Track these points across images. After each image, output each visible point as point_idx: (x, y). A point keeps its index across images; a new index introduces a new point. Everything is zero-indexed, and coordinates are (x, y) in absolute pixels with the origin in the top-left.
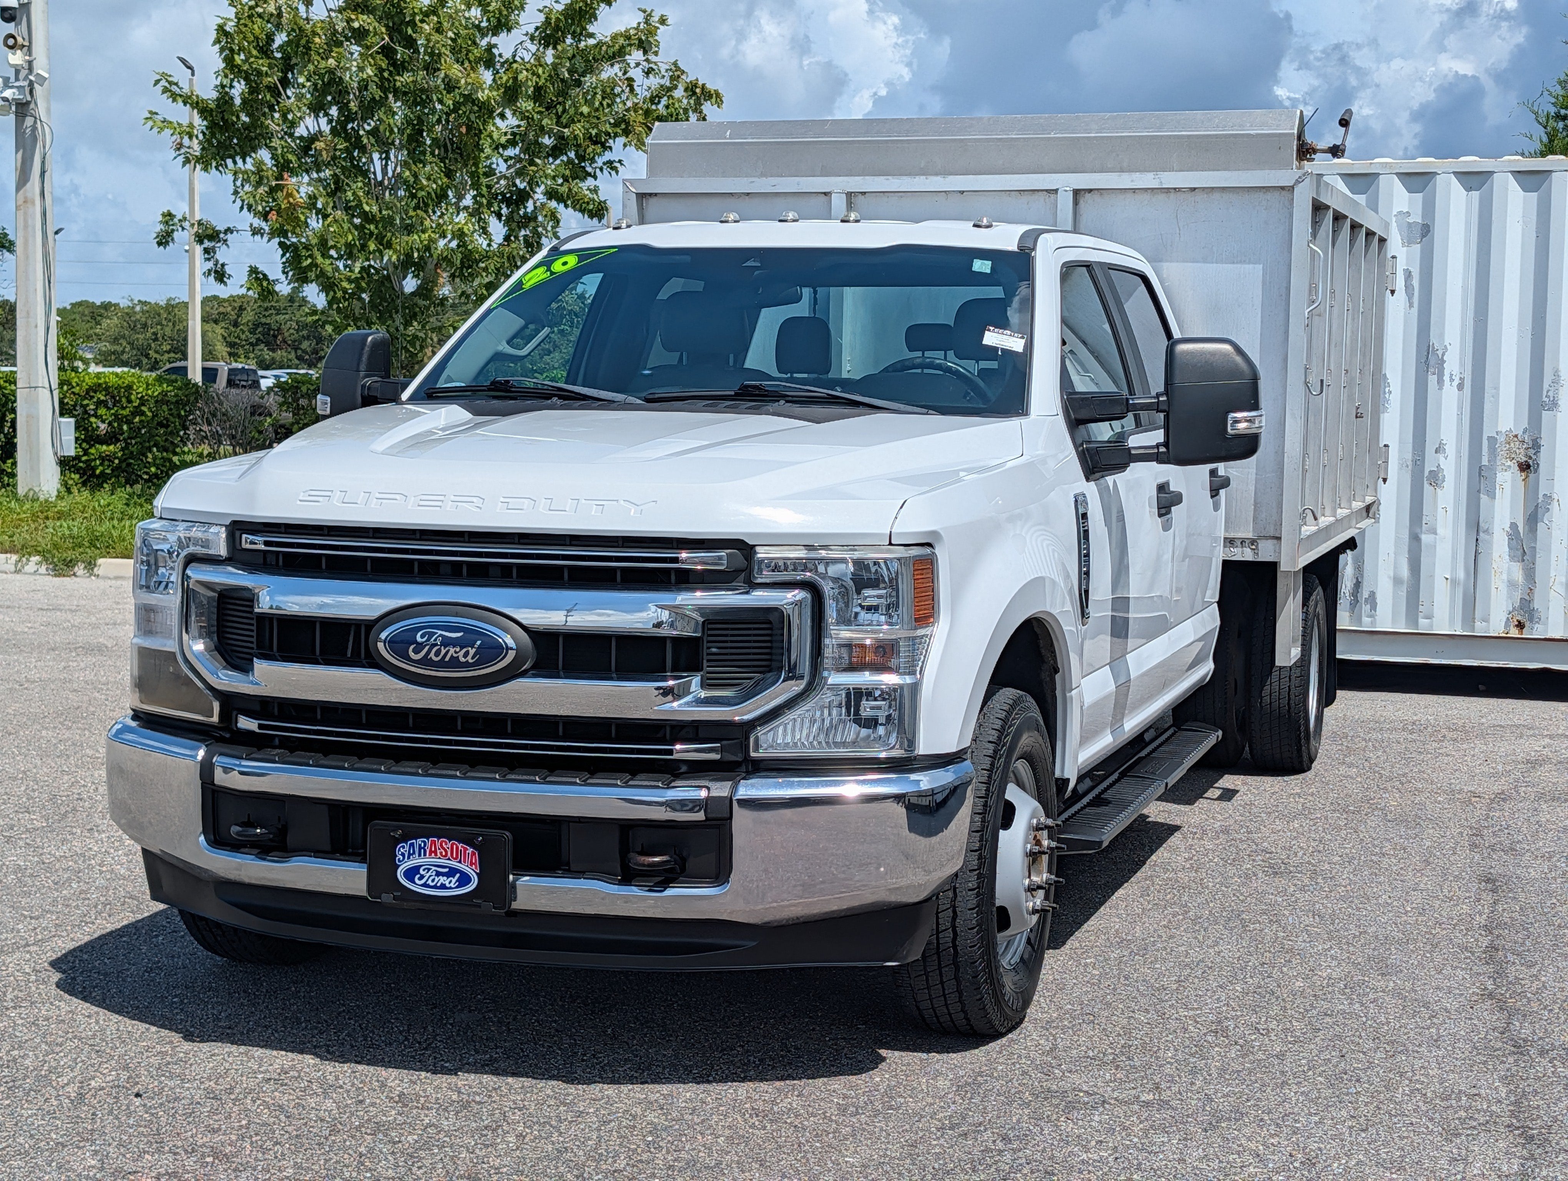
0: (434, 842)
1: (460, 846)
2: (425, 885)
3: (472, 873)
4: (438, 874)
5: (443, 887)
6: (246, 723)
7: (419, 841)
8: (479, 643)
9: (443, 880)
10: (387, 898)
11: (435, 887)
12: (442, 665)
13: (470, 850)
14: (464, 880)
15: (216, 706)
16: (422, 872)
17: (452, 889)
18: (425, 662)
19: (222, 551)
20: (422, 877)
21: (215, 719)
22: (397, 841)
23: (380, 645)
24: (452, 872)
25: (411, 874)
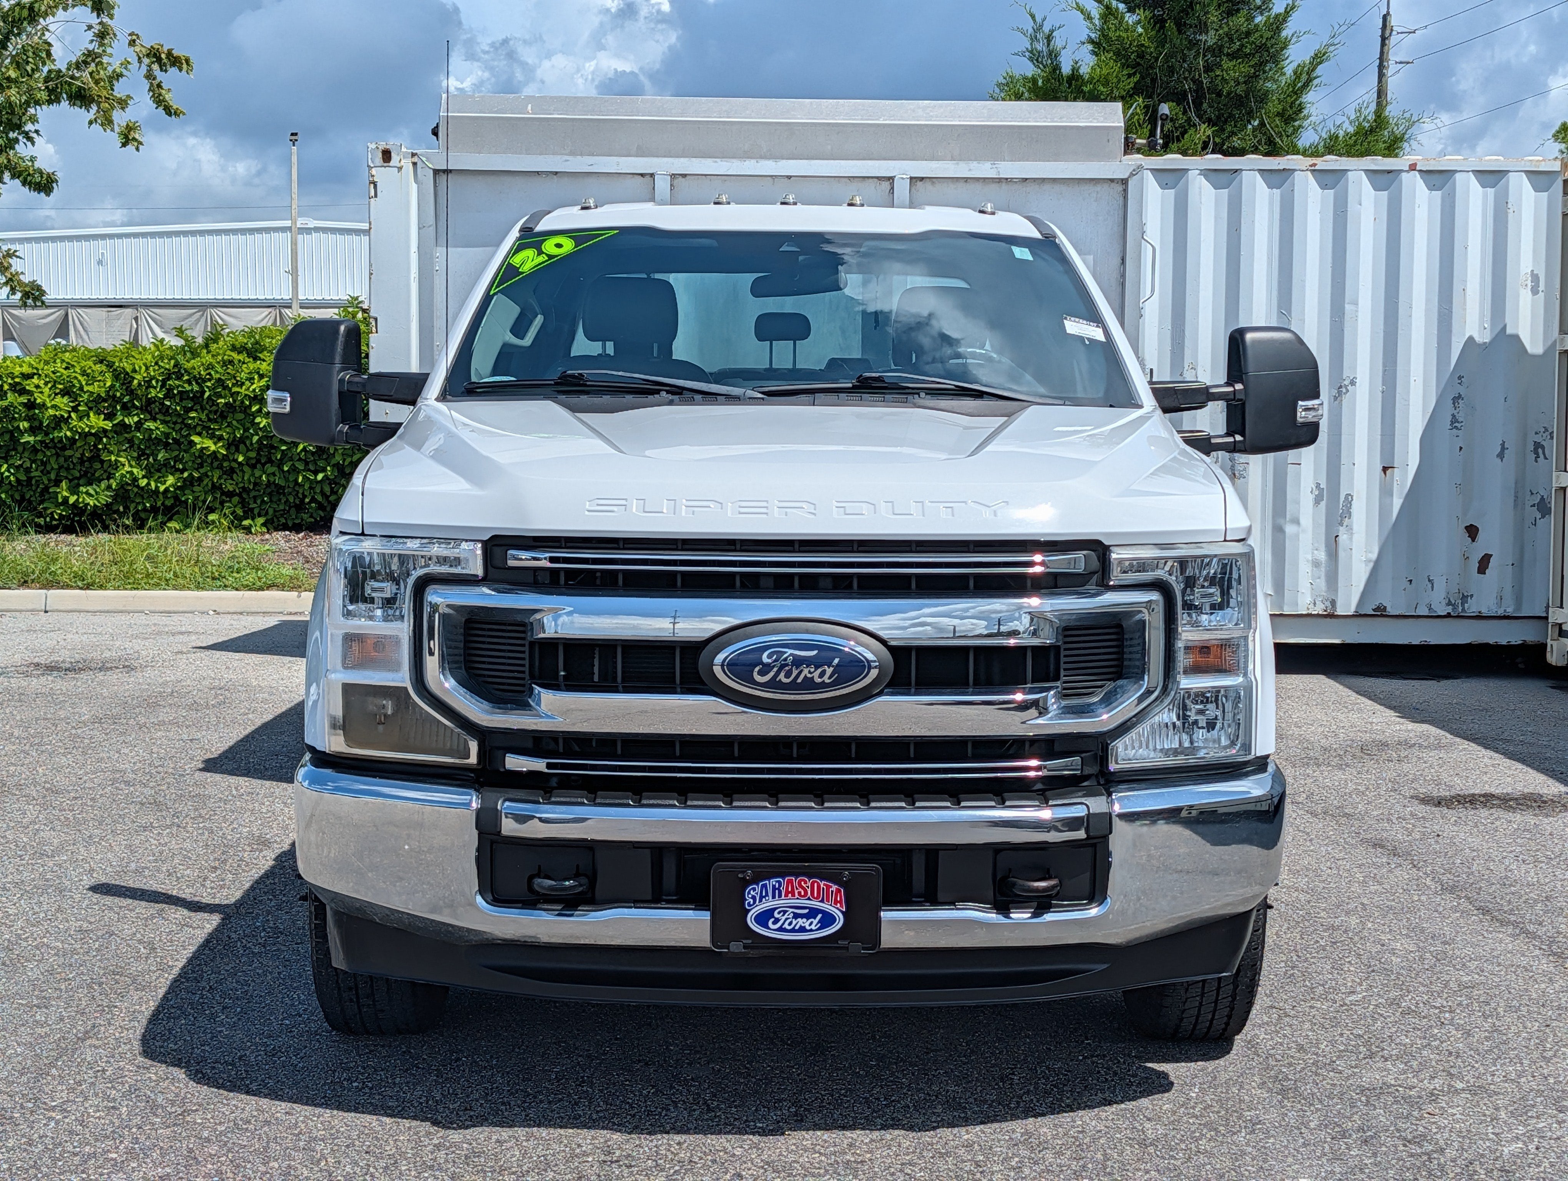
0: (790, 882)
1: (822, 884)
2: (781, 929)
3: (837, 913)
4: (796, 916)
5: (802, 929)
6: (515, 763)
7: (773, 881)
8: (836, 661)
9: (801, 922)
10: (736, 947)
11: (793, 930)
12: (793, 686)
13: (834, 888)
14: (827, 920)
15: (474, 746)
16: (776, 915)
17: (813, 930)
18: (774, 684)
19: (477, 568)
20: (777, 921)
21: (473, 760)
22: (746, 883)
23: (717, 670)
24: (812, 913)
25: (764, 918)
